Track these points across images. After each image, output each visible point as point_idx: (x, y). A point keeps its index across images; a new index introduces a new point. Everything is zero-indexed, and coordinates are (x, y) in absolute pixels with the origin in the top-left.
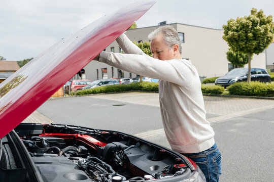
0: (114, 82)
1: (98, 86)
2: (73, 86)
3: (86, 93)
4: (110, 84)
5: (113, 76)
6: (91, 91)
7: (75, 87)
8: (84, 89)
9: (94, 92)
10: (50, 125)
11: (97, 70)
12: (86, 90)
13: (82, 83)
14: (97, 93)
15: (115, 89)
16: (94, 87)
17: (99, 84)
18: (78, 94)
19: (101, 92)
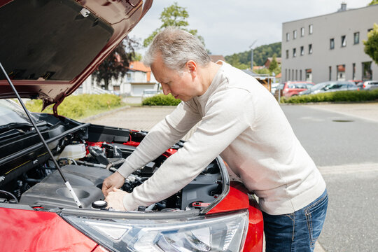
0: (348, 86)
1: (323, 92)
2: (287, 90)
3: (302, 101)
4: (343, 89)
5: (354, 77)
6: (311, 98)
7: (290, 92)
8: (301, 95)
9: (315, 101)
10: (140, 132)
11: (330, 67)
12: (303, 97)
13: (300, 86)
14: (319, 101)
15: (347, 97)
16: (316, 92)
17: (324, 89)
18: (290, 102)
19: (325, 100)
